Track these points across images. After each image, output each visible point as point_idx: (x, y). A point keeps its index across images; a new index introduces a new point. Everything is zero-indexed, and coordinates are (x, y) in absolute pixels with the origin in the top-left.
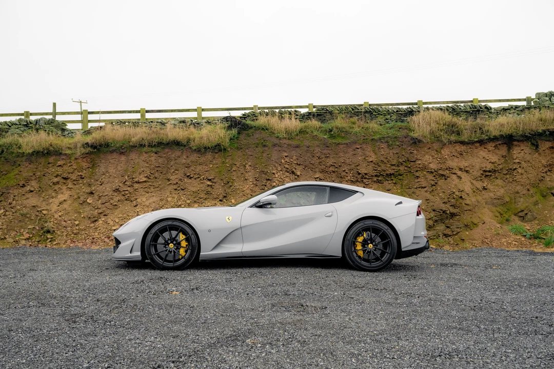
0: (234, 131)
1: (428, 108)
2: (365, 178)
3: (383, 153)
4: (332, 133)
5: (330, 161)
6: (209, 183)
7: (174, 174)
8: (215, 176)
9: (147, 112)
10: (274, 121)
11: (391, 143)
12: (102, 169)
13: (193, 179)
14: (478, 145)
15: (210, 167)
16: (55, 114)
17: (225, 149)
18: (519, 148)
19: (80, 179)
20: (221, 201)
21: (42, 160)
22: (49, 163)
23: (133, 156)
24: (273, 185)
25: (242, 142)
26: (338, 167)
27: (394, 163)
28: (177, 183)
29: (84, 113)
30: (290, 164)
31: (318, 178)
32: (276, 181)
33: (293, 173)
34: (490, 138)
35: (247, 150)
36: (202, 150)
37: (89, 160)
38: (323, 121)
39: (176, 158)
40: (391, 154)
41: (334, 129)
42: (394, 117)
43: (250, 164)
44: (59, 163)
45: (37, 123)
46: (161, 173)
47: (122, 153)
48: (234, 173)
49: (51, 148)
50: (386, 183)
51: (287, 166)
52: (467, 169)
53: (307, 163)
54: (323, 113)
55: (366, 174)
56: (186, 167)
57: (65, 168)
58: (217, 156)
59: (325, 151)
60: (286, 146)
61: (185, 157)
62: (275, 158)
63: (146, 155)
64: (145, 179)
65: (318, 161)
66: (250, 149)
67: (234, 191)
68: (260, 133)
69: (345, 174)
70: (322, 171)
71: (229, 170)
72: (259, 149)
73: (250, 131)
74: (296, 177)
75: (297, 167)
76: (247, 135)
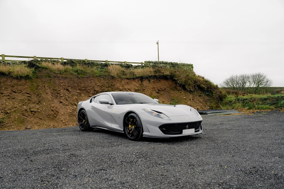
0: (33, 69)
1: (112, 64)
3: (102, 82)
4: (78, 72)
5: (83, 85)
6: (28, 95)
7: (5, 90)
8: (30, 91)
10: (50, 65)
11: (104, 78)
13: (17, 93)
14: (132, 80)
15: (26, 87)
17: (30, 78)
18: (145, 82)
20: (37, 104)
24: (61, 96)
25: (38, 75)
26: (86, 88)
27: (107, 86)
28: (9, 95)
30: (65, 86)
31: (79, 92)
32: (62, 94)
33: (67, 90)
34: (136, 77)
35: (42, 79)
36: (19, 78)
38: (72, 66)
39: (4, 82)
40: (105, 82)
41: (79, 70)
42: (100, 67)
43: (47, 85)
48: (40, 90)
51: (64, 87)
52: (130, 89)
53: (72, 86)
54: (72, 62)
55: (98, 91)
56: (12, 87)
58: (27, 81)
59: (79, 81)
60: (60, 77)
61: (9, 81)
62: (58, 83)
65: (77, 85)
66: (44, 78)
67: (43, 99)
68: (45, 70)
69: (90, 91)
70: (79, 90)
71: (37, 89)
72: (48, 78)
73: (40, 69)
74: (70, 92)
75: (68, 87)
76: (39, 71)
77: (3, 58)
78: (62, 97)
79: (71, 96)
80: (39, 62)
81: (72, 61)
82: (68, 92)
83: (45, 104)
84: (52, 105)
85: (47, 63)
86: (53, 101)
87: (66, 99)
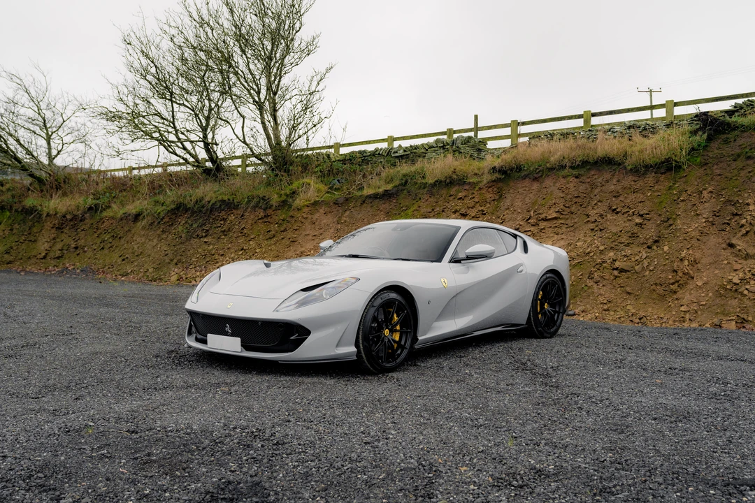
0: (704, 136)
6: (639, 220)
7: (595, 207)
8: (651, 209)
9: (594, 115)
12: (508, 202)
13: (620, 214)
15: (647, 196)
16: (476, 129)
17: (679, 167)
19: (480, 215)
21: (444, 192)
22: (450, 196)
23: (548, 182)
25: (710, 154)
28: (596, 221)
29: (512, 125)
35: (715, 167)
36: (642, 170)
37: (495, 189)
39: (603, 183)
43: (710, 189)
44: (460, 195)
45: (453, 143)
46: (581, 205)
47: (536, 178)
48: (681, 204)
49: (455, 176)
56: (615, 197)
57: (466, 201)
58: (662, 178)
61: (615, 181)
63: (563, 181)
64: (554, 215)
66: (722, 164)
68: (750, 136)
71: (675, 200)
72: (737, 164)
73: (732, 134)
77: (670, 112)
83: (666, 248)
84: (685, 251)
86: (698, 240)
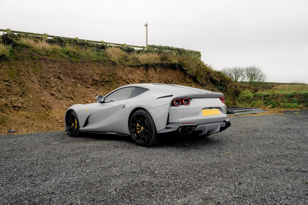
0: (10, 46)
1: (110, 46)
2: (97, 83)
3: (102, 69)
4: (70, 54)
5: (78, 72)
6: (7, 83)
8: (9, 78)
10: (32, 42)
11: (104, 64)
14: (136, 68)
15: (2, 72)
17: (7, 59)
18: (151, 71)
20: (21, 96)
24: (52, 86)
25: (17, 55)
26: (82, 76)
27: (108, 75)
30: (55, 72)
31: (73, 82)
32: (53, 83)
33: (59, 78)
34: (141, 65)
35: (24, 61)
38: (61, 45)
40: (106, 70)
41: (70, 52)
42: (95, 49)
43: (31, 71)
48: (22, 77)
50: (106, 86)
51: (54, 74)
52: (134, 80)
53: (64, 72)
54: (59, 41)
55: (98, 80)
58: (3, 63)
59: (73, 66)
60: (48, 60)
62: (45, 68)
65: (71, 71)
66: (26, 60)
67: (28, 89)
68: (26, 50)
69: (87, 80)
70: (74, 78)
71: (18, 75)
72: (31, 61)
73: (19, 47)
74: (62, 81)
75: (60, 74)
76: (17, 49)
78: (53, 88)
79: (65, 87)
80: (17, 37)
81: (60, 39)
82: (60, 81)
83: (31, 96)
84: (42, 98)
85: (28, 40)
86: (41, 92)
87: (59, 90)
